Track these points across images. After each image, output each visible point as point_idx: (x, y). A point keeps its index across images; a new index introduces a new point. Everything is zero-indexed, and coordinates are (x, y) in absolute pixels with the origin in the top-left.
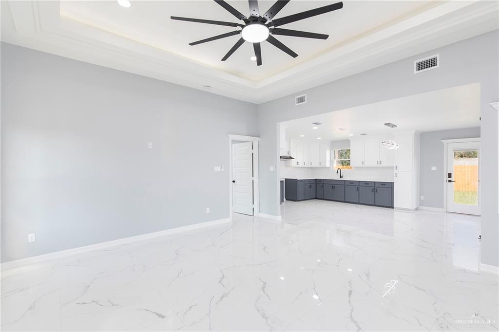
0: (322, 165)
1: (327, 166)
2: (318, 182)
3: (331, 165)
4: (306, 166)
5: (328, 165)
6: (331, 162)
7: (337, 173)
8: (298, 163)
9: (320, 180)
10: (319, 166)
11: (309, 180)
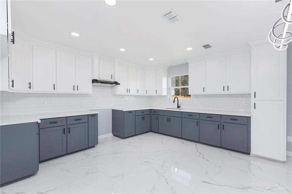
0: (158, 94)
1: (163, 95)
2: (153, 113)
3: (168, 93)
4: (139, 94)
5: (164, 93)
6: (168, 89)
7: (174, 102)
8: (128, 91)
9: (155, 111)
10: (155, 95)
11: (143, 111)
